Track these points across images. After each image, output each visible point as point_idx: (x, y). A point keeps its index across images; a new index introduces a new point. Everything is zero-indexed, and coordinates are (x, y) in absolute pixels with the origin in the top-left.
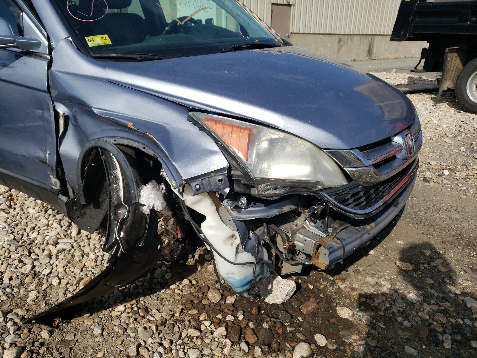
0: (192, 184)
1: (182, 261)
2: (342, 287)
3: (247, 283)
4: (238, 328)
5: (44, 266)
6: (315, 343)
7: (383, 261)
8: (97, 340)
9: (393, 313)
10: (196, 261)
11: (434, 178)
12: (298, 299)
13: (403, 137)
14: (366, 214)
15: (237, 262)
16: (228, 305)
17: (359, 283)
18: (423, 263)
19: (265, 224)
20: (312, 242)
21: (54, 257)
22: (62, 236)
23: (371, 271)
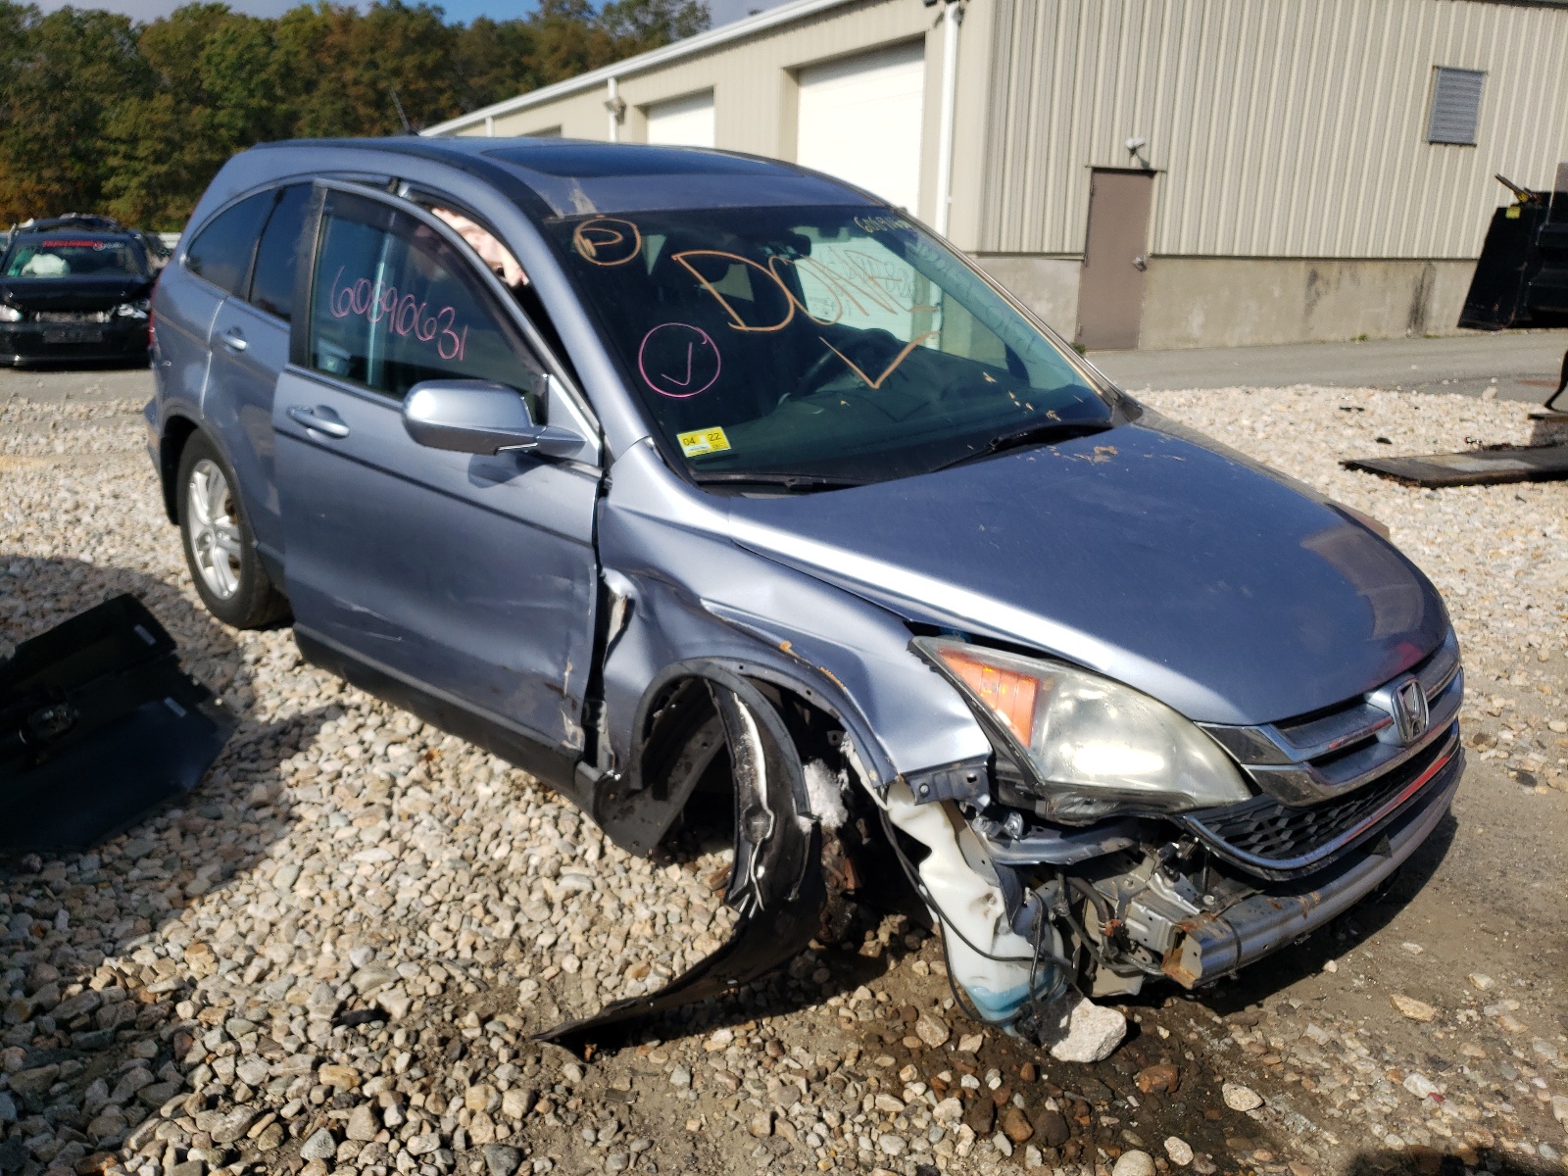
0: (913, 782)
1: (848, 946)
2: (1243, 1042)
3: (1015, 1004)
4: (988, 1107)
5: (539, 928)
6: (1166, 1155)
7: (1358, 991)
8: (681, 1095)
9: (1365, 1115)
10: (884, 948)
11: (1551, 772)
12: (1130, 1058)
13: (1393, 694)
14: (1293, 870)
15: (995, 954)
16: (963, 1055)
17: (1288, 1037)
18: (1465, 1007)
19: (1060, 876)
20: (1165, 923)
21: (557, 908)
22: (567, 860)
23: (1323, 1012)
